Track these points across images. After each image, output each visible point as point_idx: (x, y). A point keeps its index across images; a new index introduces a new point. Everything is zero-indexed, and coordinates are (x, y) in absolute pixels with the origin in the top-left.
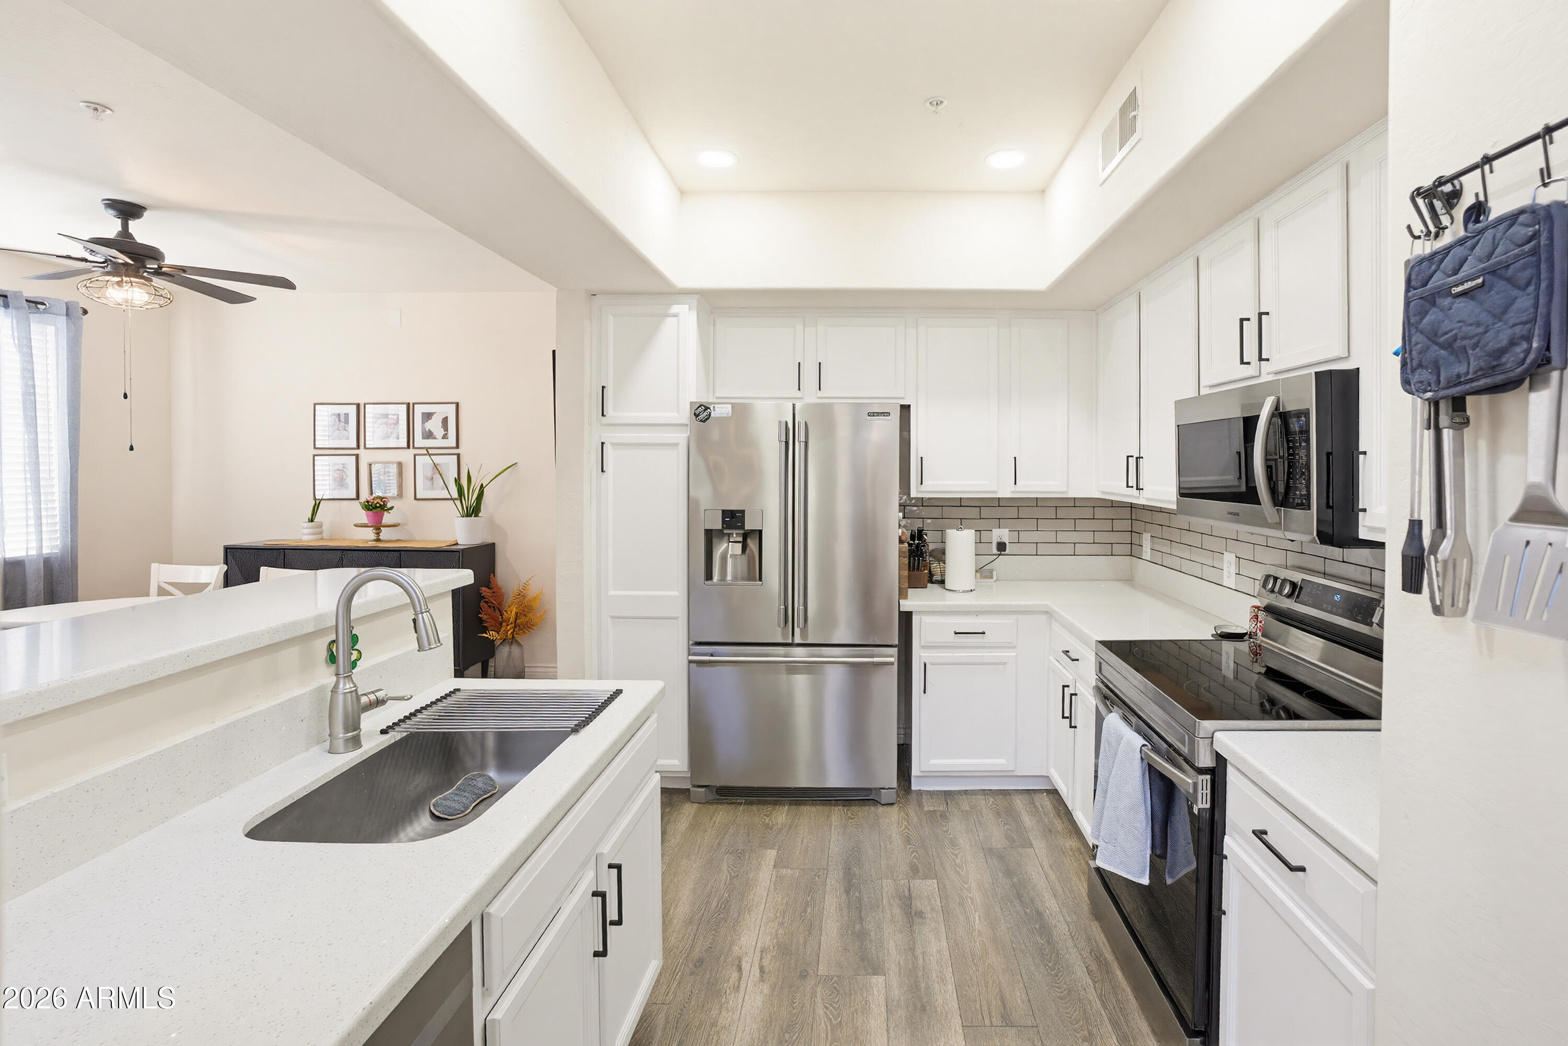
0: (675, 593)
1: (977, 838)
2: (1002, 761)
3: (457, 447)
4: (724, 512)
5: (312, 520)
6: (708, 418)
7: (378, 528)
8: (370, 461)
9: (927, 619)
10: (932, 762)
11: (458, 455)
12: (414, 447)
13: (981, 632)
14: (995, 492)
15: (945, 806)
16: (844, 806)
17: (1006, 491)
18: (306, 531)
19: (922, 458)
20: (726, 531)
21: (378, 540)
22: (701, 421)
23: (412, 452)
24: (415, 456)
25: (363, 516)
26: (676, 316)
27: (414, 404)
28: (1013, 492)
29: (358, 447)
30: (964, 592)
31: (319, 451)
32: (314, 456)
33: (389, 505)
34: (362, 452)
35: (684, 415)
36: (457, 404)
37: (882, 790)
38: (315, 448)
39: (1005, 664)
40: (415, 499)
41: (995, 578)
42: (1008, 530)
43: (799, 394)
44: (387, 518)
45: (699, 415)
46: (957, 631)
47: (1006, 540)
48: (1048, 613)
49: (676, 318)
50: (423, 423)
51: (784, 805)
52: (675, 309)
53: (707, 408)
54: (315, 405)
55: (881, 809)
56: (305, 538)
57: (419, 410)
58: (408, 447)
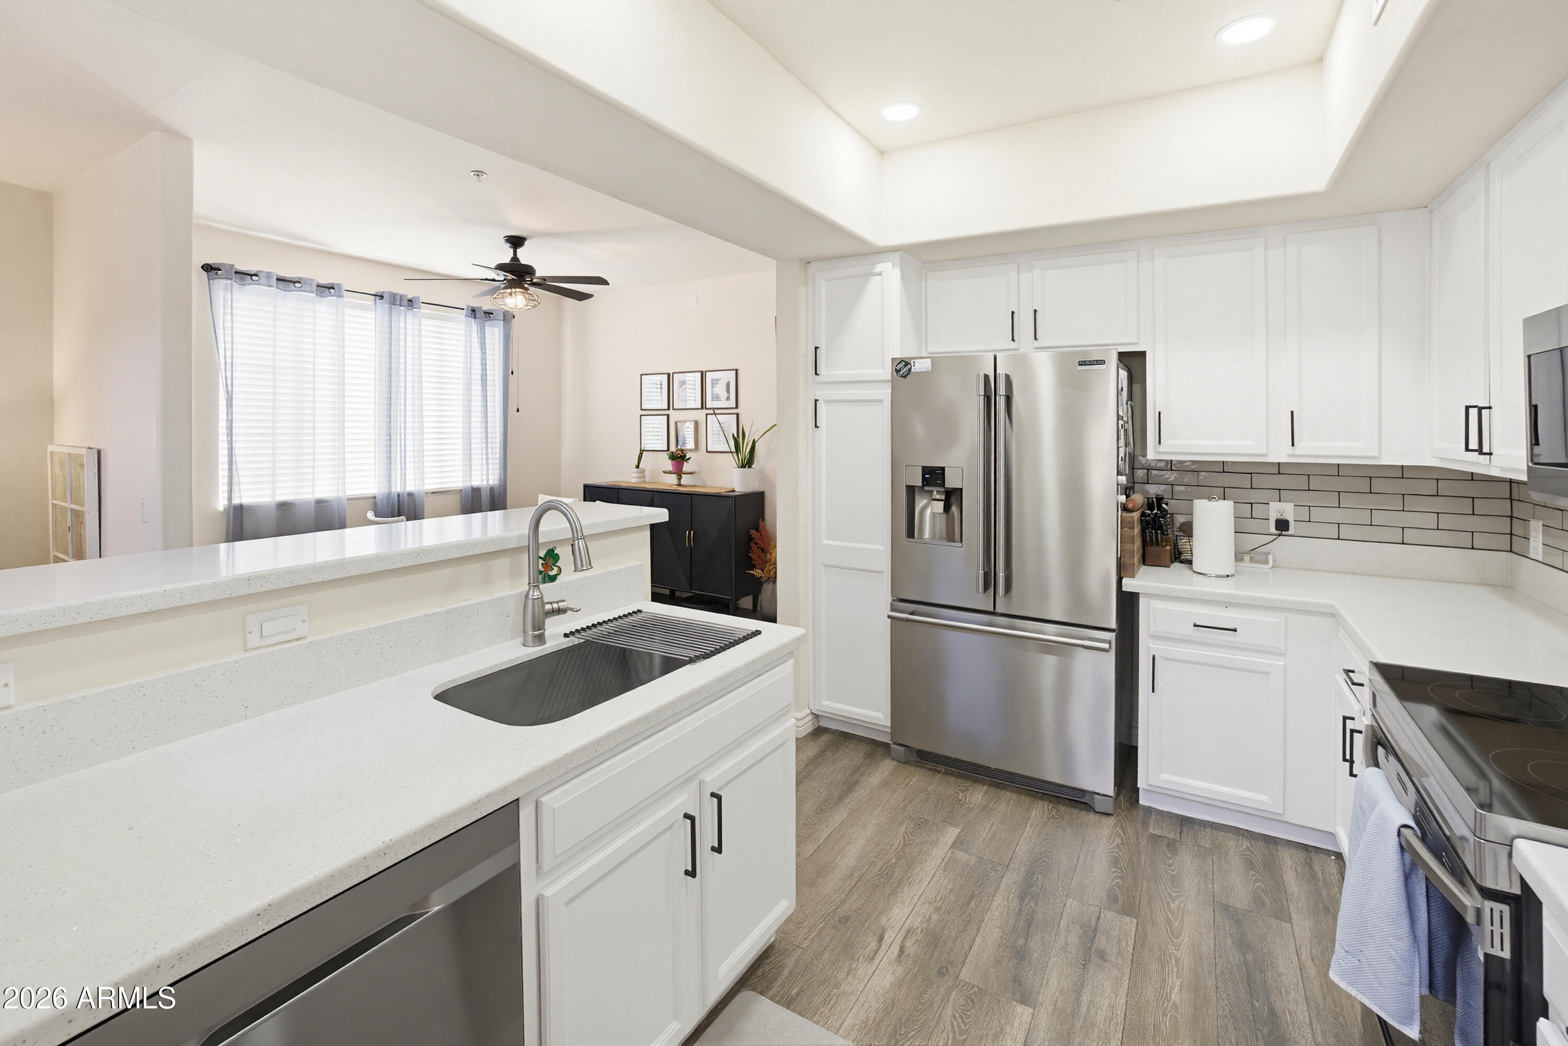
0: (881, 548)
1: (1211, 886)
2: (1265, 798)
3: (737, 407)
4: (924, 468)
5: (638, 467)
6: (908, 374)
7: (679, 473)
8: (676, 419)
9: (1157, 604)
10: (1164, 776)
11: (738, 415)
12: (706, 409)
13: (1232, 627)
14: (1265, 455)
15: (1178, 834)
16: (1051, 801)
17: (1281, 454)
18: (634, 475)
19: (1160, 413)
20: (926, 488)
21: (679, 485)
22: (902, 376)
23: (705, 412)
24: (707, 415)
25: (669, 465)
26: (880, 274)
27: (706, 372)
28: (1289, 456)
29: (669, 409)
30: (1218, 576)
31: (646, 412)
32: (641, 416)
33: (687, 457)
34: (671, 412)
35: (886, 372)
36: (737, 370)
37: (1096, 796)
38: (641, 409)
39: (1266, 673)
40: (707, 452)
41: (1271, 564)
42: (1292, 504)
43: (1013, 345)
44: (686, 467)
45: (900, 370)
46: (1197, 624)
47: (1290, 516)
48: (1333, 615)
49: (880, 277)
50: (713, 387)
51: (984, 784)
52: (879, 268)
53: (907, 364)
54: (641, 375)
55: (1092, 817)
56: (634, 480)
57: (709, 376)
58: (702, 408)
